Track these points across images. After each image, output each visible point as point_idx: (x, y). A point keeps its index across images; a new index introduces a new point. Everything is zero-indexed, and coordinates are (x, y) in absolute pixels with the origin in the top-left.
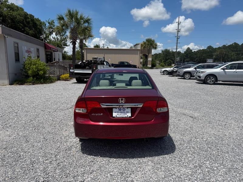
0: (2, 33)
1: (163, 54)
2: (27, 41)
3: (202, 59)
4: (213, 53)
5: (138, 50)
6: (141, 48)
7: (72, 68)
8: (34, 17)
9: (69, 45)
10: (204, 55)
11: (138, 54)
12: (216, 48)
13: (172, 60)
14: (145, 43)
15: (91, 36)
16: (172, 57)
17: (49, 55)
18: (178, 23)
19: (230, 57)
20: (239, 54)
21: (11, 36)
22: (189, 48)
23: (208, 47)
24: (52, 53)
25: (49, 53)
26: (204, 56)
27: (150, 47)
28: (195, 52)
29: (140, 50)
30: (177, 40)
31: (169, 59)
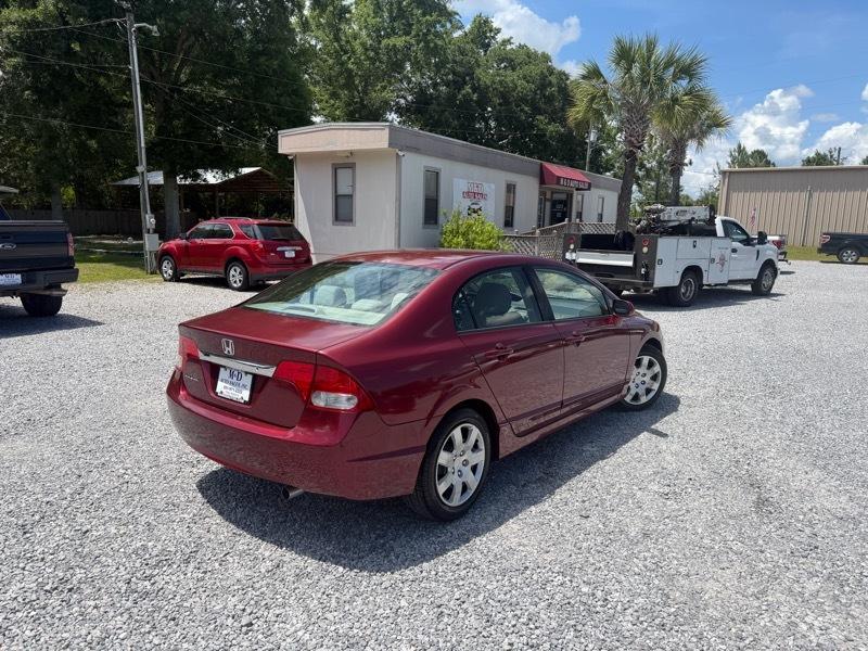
0: (390, 145)
2: (470, 161)
7: (572, 247)
8: (568, 79)
9: (691, 163)
15: (718, 125)
17: (560, 202)
21: (416, 150)
24: (570, 196)
25: (563, 197)
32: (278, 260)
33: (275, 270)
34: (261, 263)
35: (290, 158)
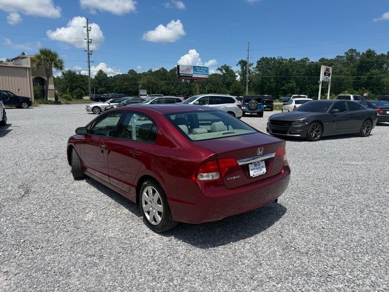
1: (66, 78)
3: (123, 88)
4: (138, 80)
5: (26, 68)
6: (31, 65)
10: (126, 83)
11: (27, 77)
12: (140, 74)
13: (83, 90)
14: (38, 57)
16: (82, 85)
18: (86, 28)
19: (160, 87)
20: (169, 84)
22: (101, 72)
23: (130, 71)
26: (126, 85)
27: (50, 64)
28: (111, 77)
29: (29, 68)
30: (89, 57)
31: (76, 87)
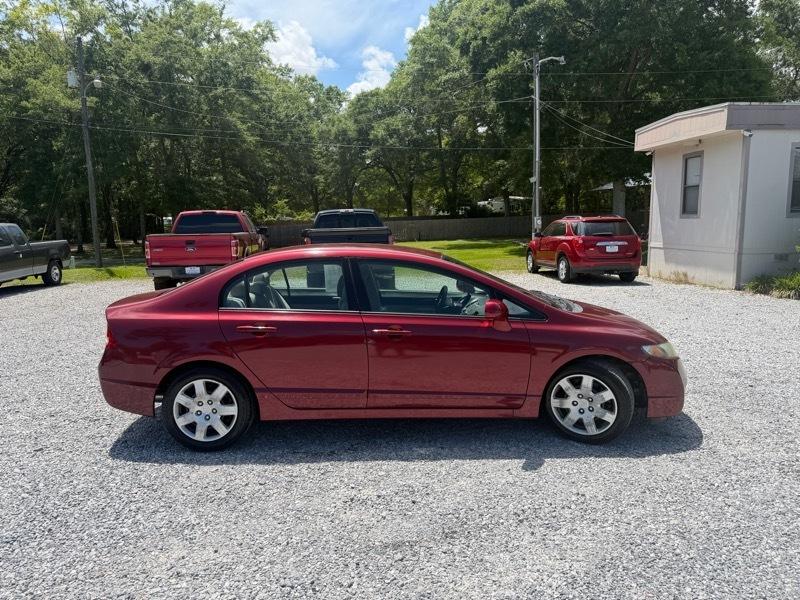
0: (729, 126)
21: (776, 126)
32: (598, 254)
33: (592, 264)
34: (580, 258)
35: (648, 154)
